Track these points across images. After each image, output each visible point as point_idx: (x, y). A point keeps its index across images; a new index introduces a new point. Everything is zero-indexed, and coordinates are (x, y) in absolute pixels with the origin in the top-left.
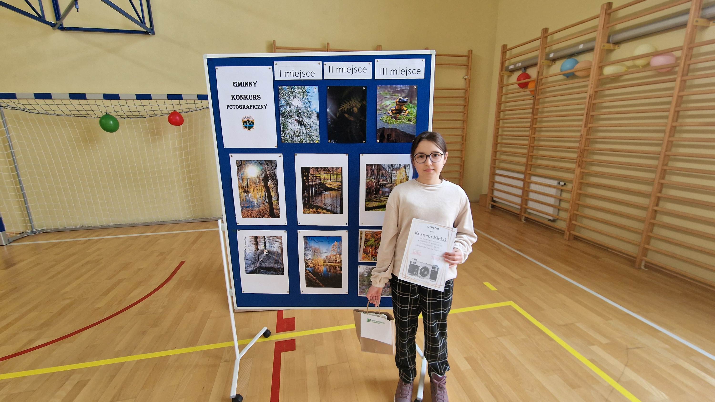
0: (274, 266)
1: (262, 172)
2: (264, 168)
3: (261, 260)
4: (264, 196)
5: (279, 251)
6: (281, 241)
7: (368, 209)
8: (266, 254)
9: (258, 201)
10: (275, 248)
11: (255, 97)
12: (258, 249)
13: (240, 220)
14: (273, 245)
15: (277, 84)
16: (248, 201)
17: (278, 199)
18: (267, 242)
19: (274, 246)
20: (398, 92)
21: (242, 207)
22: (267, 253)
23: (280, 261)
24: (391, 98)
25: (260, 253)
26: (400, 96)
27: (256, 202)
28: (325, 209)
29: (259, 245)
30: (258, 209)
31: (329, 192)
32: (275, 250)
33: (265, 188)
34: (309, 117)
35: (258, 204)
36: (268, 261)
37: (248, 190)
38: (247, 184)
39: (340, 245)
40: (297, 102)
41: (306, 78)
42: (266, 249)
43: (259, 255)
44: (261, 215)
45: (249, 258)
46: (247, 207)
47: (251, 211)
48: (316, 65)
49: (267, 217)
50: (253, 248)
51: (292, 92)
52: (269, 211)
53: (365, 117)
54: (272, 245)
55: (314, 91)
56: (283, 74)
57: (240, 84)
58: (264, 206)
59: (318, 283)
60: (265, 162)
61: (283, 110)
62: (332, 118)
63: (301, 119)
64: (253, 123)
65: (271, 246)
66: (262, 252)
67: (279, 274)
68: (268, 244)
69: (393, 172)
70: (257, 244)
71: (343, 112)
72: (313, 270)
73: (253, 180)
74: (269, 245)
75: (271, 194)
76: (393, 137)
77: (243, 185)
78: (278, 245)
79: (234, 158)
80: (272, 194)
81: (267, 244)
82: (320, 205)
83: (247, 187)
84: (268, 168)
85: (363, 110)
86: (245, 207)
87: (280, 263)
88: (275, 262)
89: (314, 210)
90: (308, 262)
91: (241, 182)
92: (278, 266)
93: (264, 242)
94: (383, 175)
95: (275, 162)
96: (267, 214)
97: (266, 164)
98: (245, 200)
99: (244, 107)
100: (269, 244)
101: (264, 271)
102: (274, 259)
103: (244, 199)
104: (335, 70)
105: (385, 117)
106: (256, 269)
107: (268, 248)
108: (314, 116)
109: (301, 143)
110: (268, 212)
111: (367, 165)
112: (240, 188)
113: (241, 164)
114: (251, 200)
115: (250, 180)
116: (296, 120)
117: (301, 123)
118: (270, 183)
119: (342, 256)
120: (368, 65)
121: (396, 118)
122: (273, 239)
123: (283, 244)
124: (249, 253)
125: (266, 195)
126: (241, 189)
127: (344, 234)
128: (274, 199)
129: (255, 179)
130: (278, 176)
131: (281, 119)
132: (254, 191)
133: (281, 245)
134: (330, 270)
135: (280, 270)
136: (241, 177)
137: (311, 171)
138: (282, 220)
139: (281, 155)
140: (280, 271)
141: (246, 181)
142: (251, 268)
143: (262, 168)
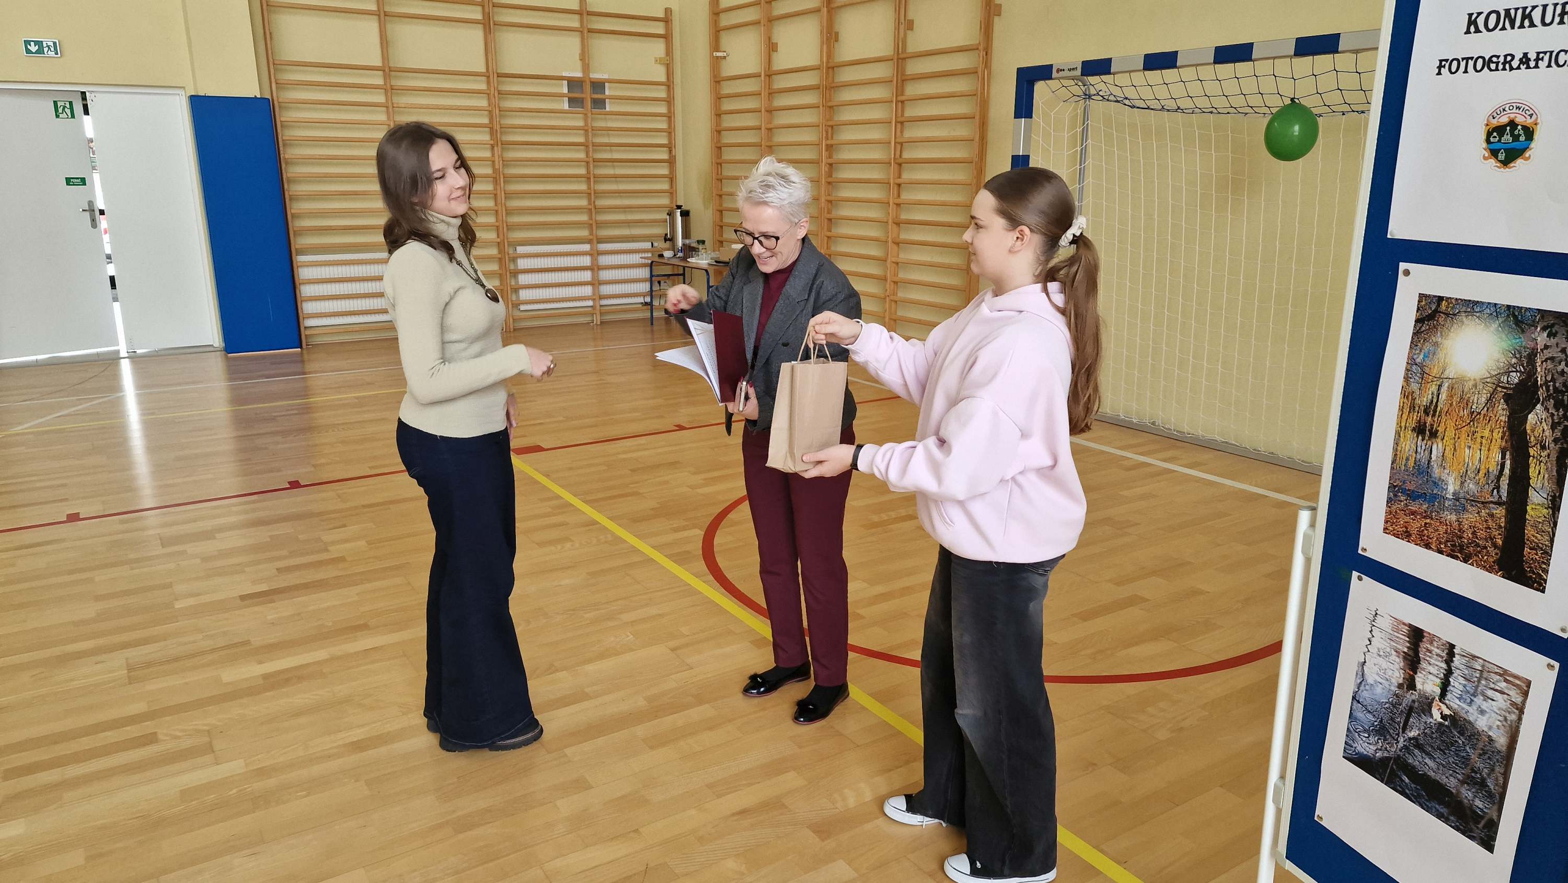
0: (1458, 792)
1: (1514, 361)
2: (1531, 344)
3: (1412, 734)
4: (1494, 469)
5: (1501, 741)
6: (1519, 700)
8: (1440, 724)
9: (1462, 483)
10: (1485, 718)
12: (1409, 683)
13: (1375, 540)
14: (1479, 700)
16: (1423, 470)
17: (1554, 504)
18: (1456, 673)
19: (1485, 705)
21: (1395, 490)
22: (1444, 717)
23: (1490, 783)
25: (1416, 704)
27: (1451, 489)
29: (1424, 669)
30: (1453, 517)
32: (1482, 723)
33: (1511, 435)
35: (1462, 495)
36: (1437, 755)
37: (1432, 425)
38: (1435, 400)
42: (1447, 702)
43: (1410, 710)
44: (1461, 546)
45: (1369, 701)
46: (1413, 496)
47: (1425, 517)
49: (1484, 568)
50: (1395, 672)
52: (1500, 542)
54: (1474, 695)
58: (1483, 513)
60: (1543, 317)
64: (1529, 133)
65: (1470, 696)
66: (1426, 705)
67: (1470, 837)
68: (1456, 685)
70: (1413, 662)
73: (1466, 390)
74: (1461, 688)
75: (1531, 470)
77: (1418, 402)
78: (1500, 709)
79: (1414, 283)
80: (1533, 472)
81: (1457, 683)
83: (1434, 415)
84: (1546, 347)
86: (1404, 491)
87: (1490, 795)
88: (1468, 777)
91: (1414, 387)
92: (1478, 803)
93: (1444, 666)
96: (1488, 553)
97: (1544, 329)
98: (1411, 463)
99: (1509, 61)
100: (1465, 686)
101: (1413, 785)
102: (1466, 761)
103: (1407, 459)
106: (1384, 761)
107: (1453, 699)
110: (1495, 546)
112: (1406, 411)
113: (1436, 311)
114: (1436, 471)
115: (1451, 388)
118: (1538, 421)
122: (1485, 675)
123: (1524, 717)
124: (1376, 682)
125: (1507, 471)
126: (1405, 416)
128: (1537, 498)
129: (1475, 386)
132: (1456, 438)
133: (1513, 717)
135: (1483, 823)
136: (1422, 366)
138: (1551, 608)
140: (1480, 826)
141: (1434, 388)
142: (1367, 746)
143: (1522, 341)
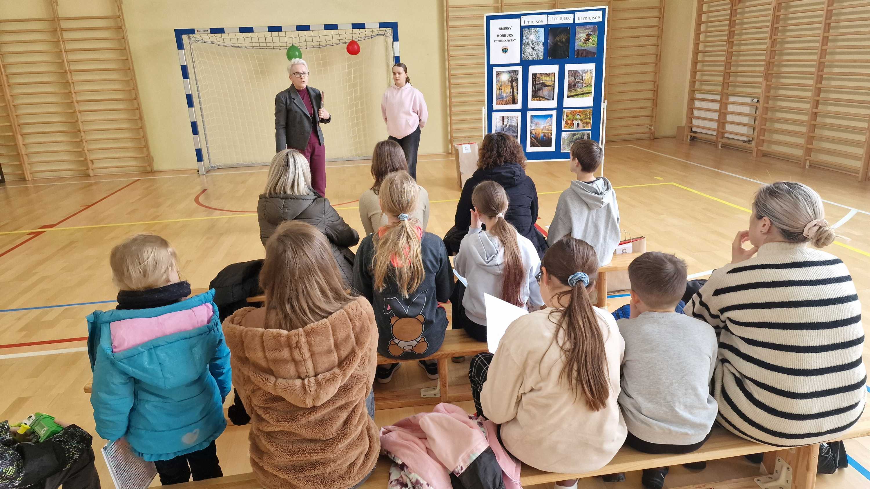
1: (510, 77)
5: (516, 125)
6: (517, 119)
7: (569, 97)
9: (506, 94)
10: (514, 123)
11: (510, 35)
12: (503, 124)
13: (495, 107)
14: (513, 121)
15: (522, 28)
16: (501, 95)
17: (518, 93)
20: (587, 29)
21: (497, 99)
22: (509, 126)
23: (516, 131)
24: (583, 33)
26: (588, 31)
27: (505, 96)
28: (544, 98)
29: (505, 121)
30: (506, 99)
31: (547, 87)
33: (511, 86)
34: (538, 45)
37: (501, 88)
38: (501, 85)
39: (552, 119)
40: (532, 37)
41: (538, 24)
42: (509, 124)
46: (500, 99)
47: (502, 101)
48: (544, 16)
49: (511, 104)
50: (501, 123)
51: (530, 32)
53: (569, 43)
55: (542, 30)
56: (526, 22)
57: (503, 29)
58: (509, 97)
59: (537, 145)
61: (524, 42)
62: (550, 45)
63: (533, 46)
64: (507, 49)
65: (511, 122)
66: (506, 126)
69: (584, 74)
70: (503, 121)
71: (557, 41)
72: (535, 136)
73: (505, 82)
75: (514, 90)
76: (584, 54)
78: (515, 121)
79: (495, 70)
82: (541, 95)
84: (513, 75)
85: (568, 40)
89: (538, 98)
90: (532, 131)
91: (498, 84)
93: (508, 120)
94: (578, 76)
95: (518, 71)
97: (513, 73)
99: (503, 41)
100: (510, 120)
102: (512, 130)
103: (498, 94)
104: (553, 19)
105: (580, 43)
108: (541, 44)
109: (533, 60)
110: (511, 101)
111: (569, 71)
112: (497, 87)
113: (499, 73)
114: (503, 94)
115: (503, 82)
116: (531, 47)
117: (533, 48)
118: (514, 84)
119: (553, 126)
120: (571, 15)
121: (586, 43)
122: (513, 118)
124: (499, 126)
125: (511, 91)
127: (554, 113)
128: (515, 93)
130: (519, 79)
131: (523, 47)
132: (504, 89)
133: (517, 121)
134: (545, 135)
136: (498, 81)
137: (538, 76)
138: (519, 106)
139: (522, 67)
141: (501, 83)
143: (510, 75)
